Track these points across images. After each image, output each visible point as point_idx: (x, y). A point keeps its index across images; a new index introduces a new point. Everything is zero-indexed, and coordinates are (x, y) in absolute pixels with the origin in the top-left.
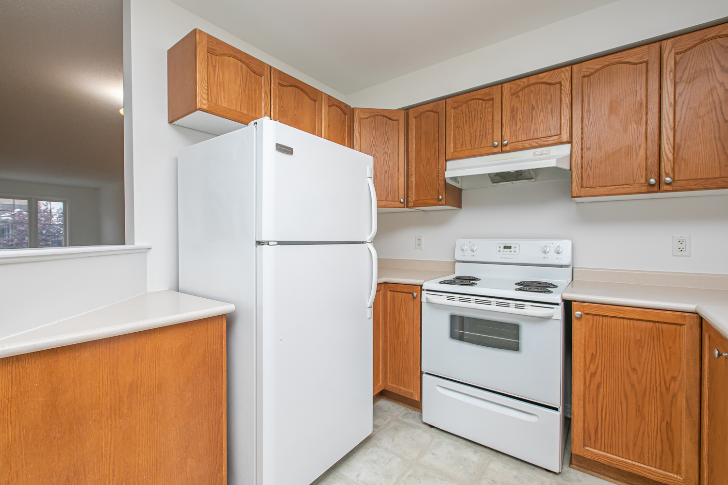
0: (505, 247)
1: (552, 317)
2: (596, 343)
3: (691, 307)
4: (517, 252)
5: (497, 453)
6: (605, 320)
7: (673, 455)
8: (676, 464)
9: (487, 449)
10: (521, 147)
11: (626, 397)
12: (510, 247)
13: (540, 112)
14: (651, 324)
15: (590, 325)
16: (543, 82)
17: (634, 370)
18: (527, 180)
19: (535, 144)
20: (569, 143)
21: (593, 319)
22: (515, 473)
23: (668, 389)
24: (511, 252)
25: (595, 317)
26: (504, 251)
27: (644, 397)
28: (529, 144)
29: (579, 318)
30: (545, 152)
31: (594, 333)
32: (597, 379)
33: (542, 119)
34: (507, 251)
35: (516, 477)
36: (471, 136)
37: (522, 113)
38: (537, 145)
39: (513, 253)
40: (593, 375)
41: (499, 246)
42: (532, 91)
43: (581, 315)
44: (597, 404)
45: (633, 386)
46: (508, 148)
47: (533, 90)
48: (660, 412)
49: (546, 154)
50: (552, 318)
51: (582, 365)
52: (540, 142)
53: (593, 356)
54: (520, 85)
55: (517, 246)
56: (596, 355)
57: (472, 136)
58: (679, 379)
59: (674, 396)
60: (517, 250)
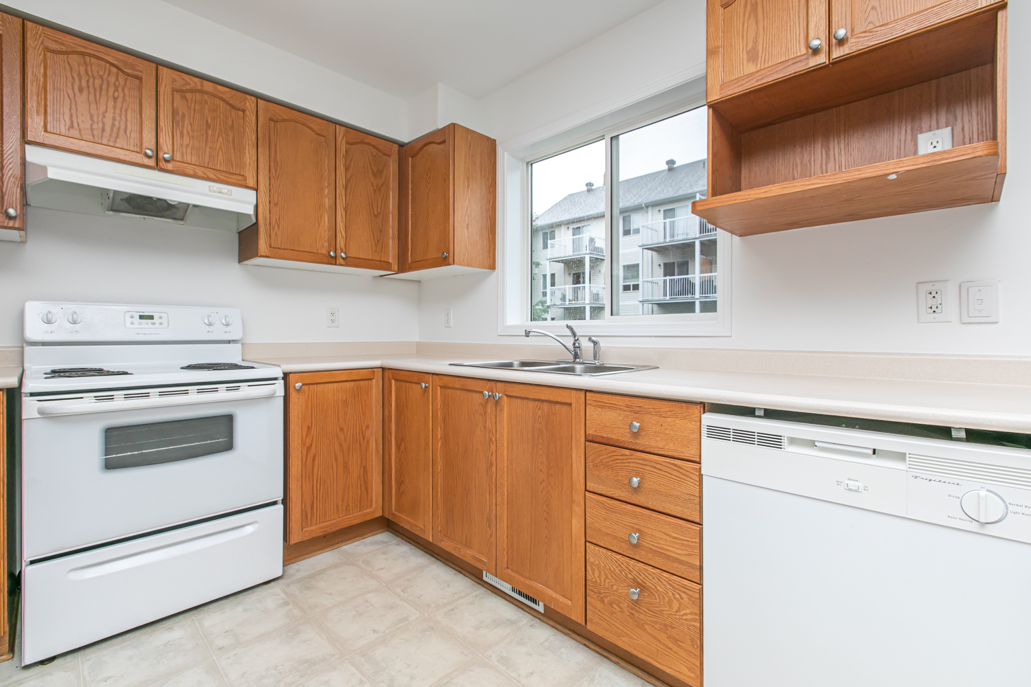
0: (141, 317)
1: (275, 393)
2: (312, 413)
3: (377, 363)
4: (165, 324)
5: (199, 610)
6: (320, 387)
7: (367, 493)
8: (369, 499)
9: (181, 617)
10: (192, 172)
11: (336, 459)
12: (151, 317)
13: (219, 137)
14: (353, 383)
15: (306, 397)
16: (222, 98)
17: (342, 429)
18: (171, 221)
19: (212, 176)
20: (254, 190)
21: (309, 388)
22: (240, 609)
23: (364, 437)
24: (154, 324)
25: (311, 386)
26: (140, 324)
27: (348, 453)
28: (204, 173)
29: (298, 391)
30: (226, 191)
31: (310, 403)
32: (313, 450)
33: (221, 147)
34: (147, 324)
35: (245, 610)
36: (92, 119)
37: (191, 124)
38: (215, 178)
39: (157, 325)
40: (309, 449)
41: (130, 314)
42: (206, 102)
43: (301, 387)
44: (313, 477)
45: (341, 445)
46: (170, 166)
47: (208, 101)
48: (359, 461)
49: (226, 194)
50: (277, 395)
51: (300, 441)
52: (220, 176)
53: (309, 428)
54: (189, 84)
55: (164, 316)
56: (311, 427)
57: (95, 119)
58: (371, 426)
59: (368, 441)
60: (164, 321)
